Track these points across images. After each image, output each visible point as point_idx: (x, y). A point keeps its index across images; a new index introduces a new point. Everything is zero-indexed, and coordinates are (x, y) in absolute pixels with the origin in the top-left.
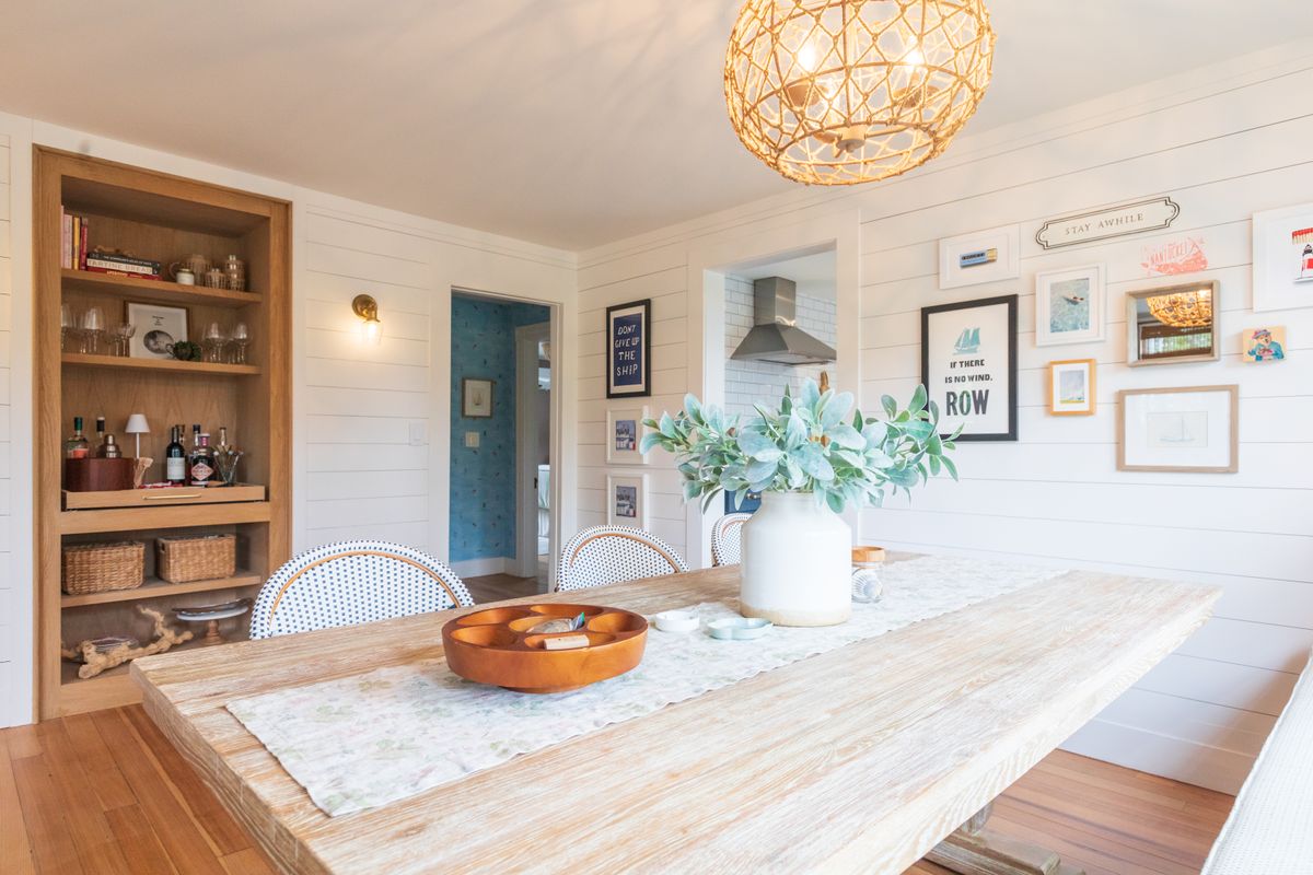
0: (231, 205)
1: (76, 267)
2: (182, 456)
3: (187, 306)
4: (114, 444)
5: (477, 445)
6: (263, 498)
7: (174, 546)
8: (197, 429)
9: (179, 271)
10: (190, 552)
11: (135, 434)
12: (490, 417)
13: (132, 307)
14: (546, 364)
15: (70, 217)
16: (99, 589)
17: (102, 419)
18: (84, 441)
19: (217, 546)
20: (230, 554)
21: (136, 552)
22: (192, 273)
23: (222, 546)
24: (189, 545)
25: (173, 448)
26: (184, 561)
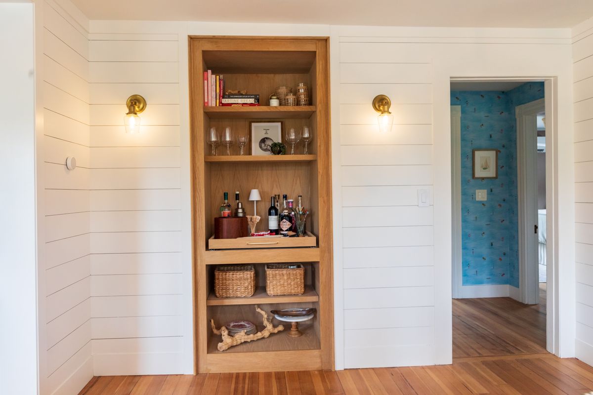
0: (292, 48)
1: (218, 105)
2: (276, 214)
3: (281, 120)
4: (242, 208)
5: (485, 199)
6: (315, 245)
7: (269, 272)
8: (285, 197)
9: (271, 98)
10: (278, 277)
11: (254, 201)
12: (496, 178)
13: (253, 125)
14: (542, 133)
15: (214, 76)
16: (231, 296)
17: (238, 193)
18: (229, 206)
19: (293, 274)
20: (301, 279)
21: (249, 275)
22: (278, 98)
23: (296, 275)
24: (277, 272)
25: (273, 210)
26: (275, 282)
